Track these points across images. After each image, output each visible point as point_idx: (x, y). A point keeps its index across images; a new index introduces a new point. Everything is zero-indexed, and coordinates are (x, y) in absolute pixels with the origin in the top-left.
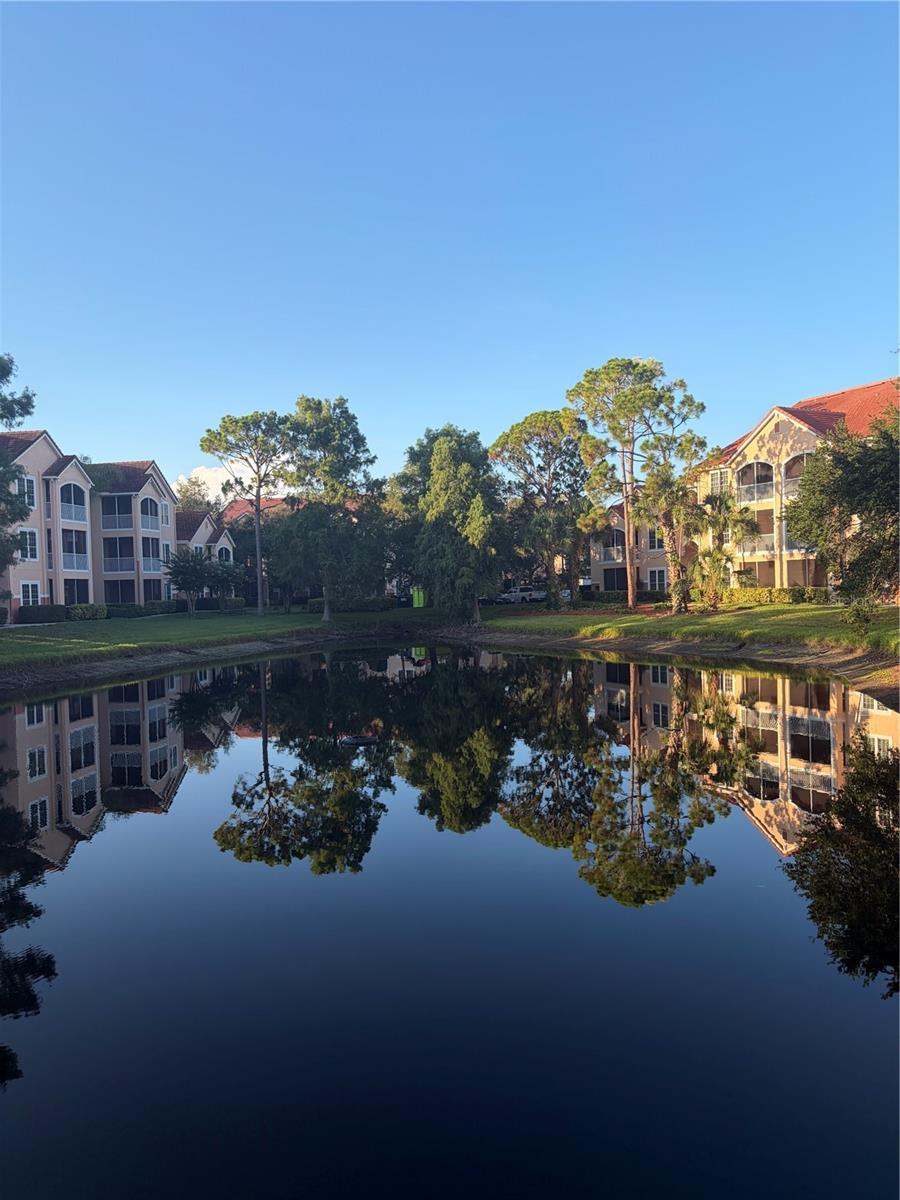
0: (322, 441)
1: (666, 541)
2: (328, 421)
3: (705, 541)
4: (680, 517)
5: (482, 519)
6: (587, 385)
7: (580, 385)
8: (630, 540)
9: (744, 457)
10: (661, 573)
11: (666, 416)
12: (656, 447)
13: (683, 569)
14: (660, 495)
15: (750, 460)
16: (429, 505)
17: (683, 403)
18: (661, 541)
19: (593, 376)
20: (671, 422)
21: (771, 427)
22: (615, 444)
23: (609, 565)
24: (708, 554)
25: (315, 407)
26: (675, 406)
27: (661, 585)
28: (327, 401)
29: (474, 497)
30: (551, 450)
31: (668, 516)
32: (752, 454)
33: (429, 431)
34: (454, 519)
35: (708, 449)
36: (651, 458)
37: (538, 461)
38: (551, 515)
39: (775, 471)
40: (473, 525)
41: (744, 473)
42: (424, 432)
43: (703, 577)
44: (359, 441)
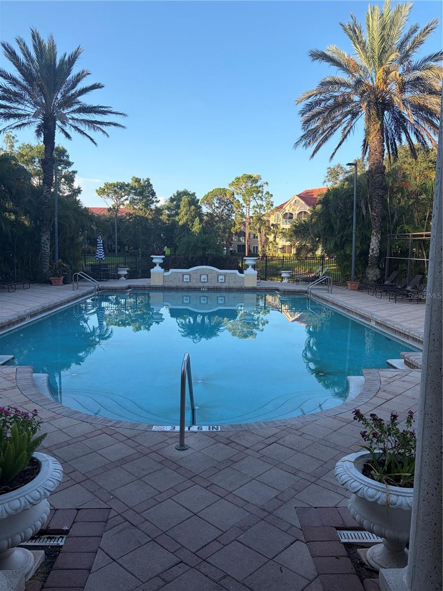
0: (141, 194)
1: (259, 237)
2: (143, 187)
3: (271, 238)
4: (263, 230)
5: (199, 226)
6: (236, 183)
7: (233, 182)
8: (247, 235)
9: (285, 210)
10: (257, 247)
11: (261, 197)
12: (257, 208)
13: (263, 247)
14: (257, 223)
15: (287, 212)
16: (180, 220)
17: (266, 194)
18: (257, 237)
19: (238, 179)
20: (262, 199)
21: (294, 201)
22: (244, 204)
23: (239, 243)
24: (271, 242)
25: (137, 180)
26: (264, 194)
27: (257, 251)
28: (143, 179)
29: (196, 218)
30: (221, 201)
31: (259, 229)
32: (288, 209)
33: (178, 191)
34: (189, 225)
35: (274, 207)
36: (255, 211)
37: (217, 205)
38: (222, 225)
39: (294, 216)
40: (196, 228)
41: (285, 216)
42: (176, 191)
43: (269, 249)
44: (153, 194)
